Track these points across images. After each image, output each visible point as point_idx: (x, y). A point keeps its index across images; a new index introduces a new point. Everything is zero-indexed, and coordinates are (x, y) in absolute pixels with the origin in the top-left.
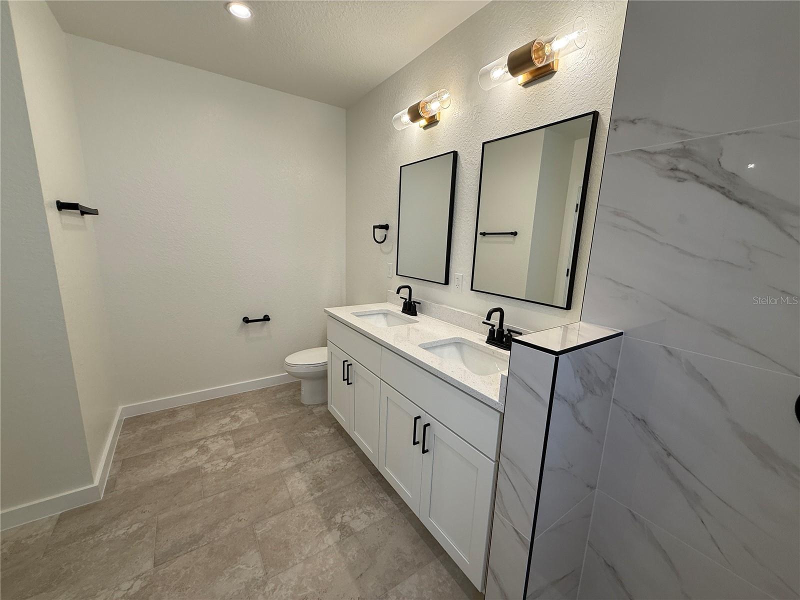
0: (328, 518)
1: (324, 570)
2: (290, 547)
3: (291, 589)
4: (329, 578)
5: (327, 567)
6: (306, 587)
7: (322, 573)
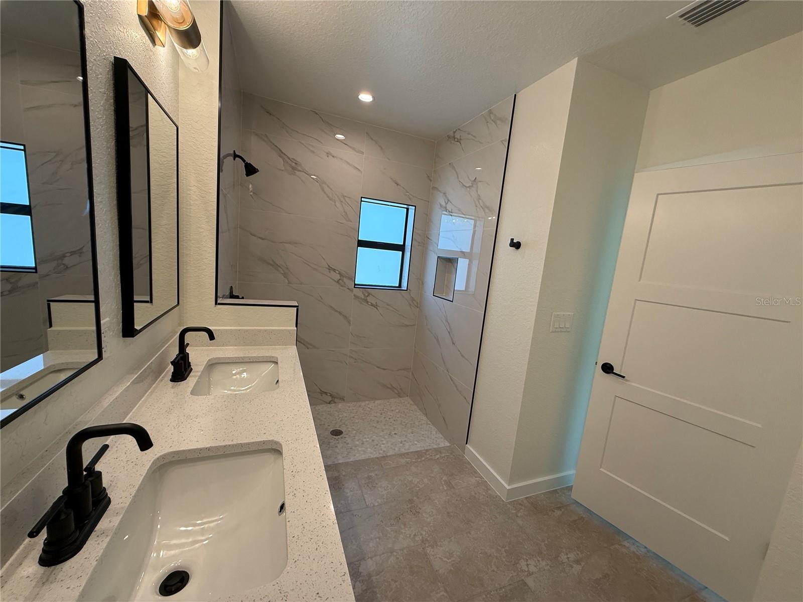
0: (369, 591)
1: (378, 540)
2: (407, 567)
3: (402, 533)
4: (374, 533)
5: (375, 541)
6: (392, 531)
7: (379, 538)
